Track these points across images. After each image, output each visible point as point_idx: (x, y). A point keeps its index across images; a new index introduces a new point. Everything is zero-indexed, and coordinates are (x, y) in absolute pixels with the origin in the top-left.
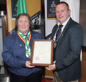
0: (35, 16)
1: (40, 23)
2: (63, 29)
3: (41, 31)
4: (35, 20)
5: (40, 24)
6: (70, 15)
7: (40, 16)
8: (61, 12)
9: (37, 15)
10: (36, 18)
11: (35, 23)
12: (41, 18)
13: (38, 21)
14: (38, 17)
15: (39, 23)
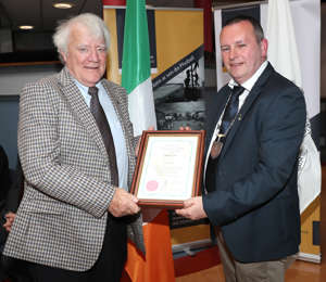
0: (188, 61)
1: (203, 83)
2: (242, 98)
3: (206, 106)
4: (188, 72)
5: (201, 85)
6: (266, 58)
7: (201, 62)
8: (237, 49)
9: (192, 58)
10: (189, 68)
11: (187, 81)
12: (205, 67)
13: (196, 76)
14: (197, 65)
15: (200, 82)
